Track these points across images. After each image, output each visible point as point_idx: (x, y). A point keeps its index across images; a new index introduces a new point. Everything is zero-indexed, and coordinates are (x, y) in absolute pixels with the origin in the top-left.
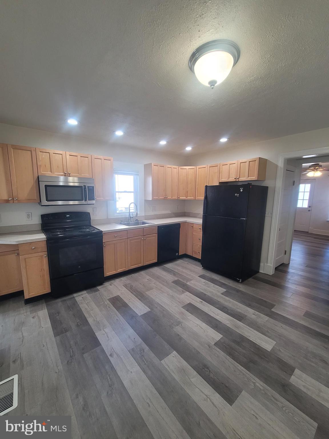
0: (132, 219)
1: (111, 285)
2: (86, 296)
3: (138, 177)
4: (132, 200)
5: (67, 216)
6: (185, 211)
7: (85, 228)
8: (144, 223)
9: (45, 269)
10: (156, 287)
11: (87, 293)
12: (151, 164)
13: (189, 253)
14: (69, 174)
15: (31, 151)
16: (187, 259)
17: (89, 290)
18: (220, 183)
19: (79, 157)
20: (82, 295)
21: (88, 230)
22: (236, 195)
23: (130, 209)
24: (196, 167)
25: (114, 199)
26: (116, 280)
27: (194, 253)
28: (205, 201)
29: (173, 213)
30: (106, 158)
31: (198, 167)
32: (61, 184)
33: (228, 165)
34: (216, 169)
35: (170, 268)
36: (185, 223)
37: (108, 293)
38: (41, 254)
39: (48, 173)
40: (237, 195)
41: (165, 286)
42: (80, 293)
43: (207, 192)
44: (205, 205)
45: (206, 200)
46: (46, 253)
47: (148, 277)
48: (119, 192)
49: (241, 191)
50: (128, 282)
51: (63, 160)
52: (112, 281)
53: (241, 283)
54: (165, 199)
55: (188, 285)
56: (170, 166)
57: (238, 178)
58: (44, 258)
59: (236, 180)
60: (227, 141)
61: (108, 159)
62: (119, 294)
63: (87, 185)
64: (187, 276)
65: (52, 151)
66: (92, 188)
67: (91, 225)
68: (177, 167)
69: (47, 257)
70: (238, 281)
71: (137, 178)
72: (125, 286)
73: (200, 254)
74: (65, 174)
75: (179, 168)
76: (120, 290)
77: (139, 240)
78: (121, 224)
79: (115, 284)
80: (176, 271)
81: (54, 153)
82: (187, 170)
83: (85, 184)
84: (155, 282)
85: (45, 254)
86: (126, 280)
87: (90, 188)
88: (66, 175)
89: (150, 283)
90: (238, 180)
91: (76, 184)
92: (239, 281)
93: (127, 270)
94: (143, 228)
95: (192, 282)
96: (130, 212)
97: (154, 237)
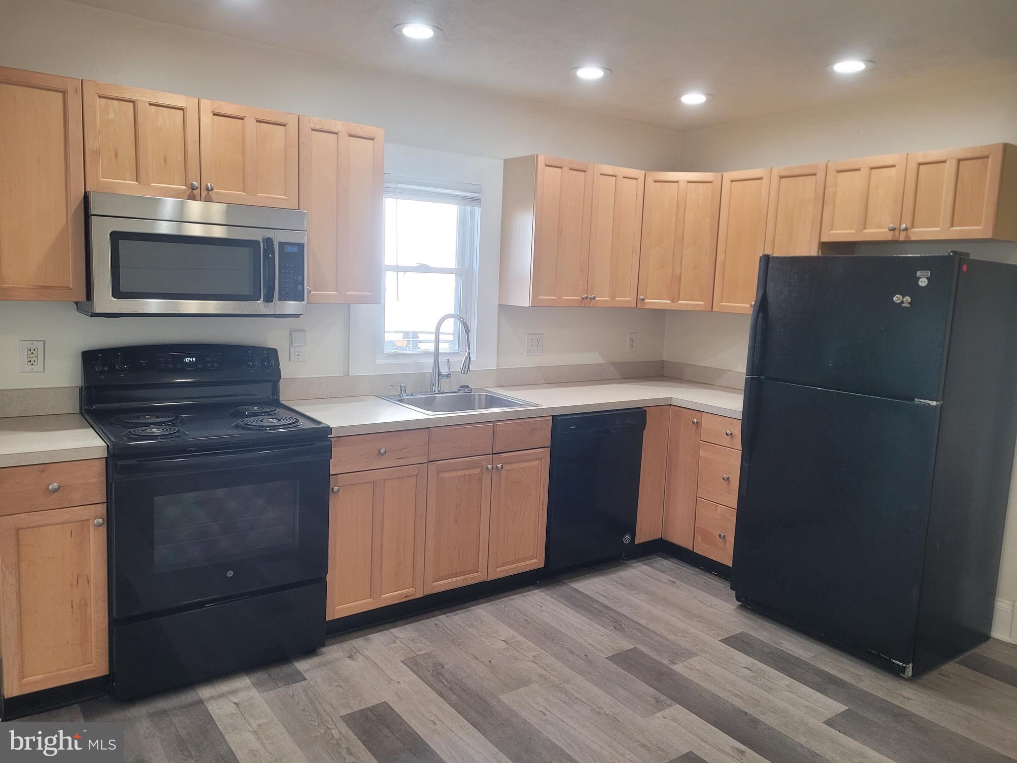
0: (444, 381)
1: (351, 657)
2: (252, 698)
3: (478, 211)
4: (449, 305)
5: (187, 360)
6: (664, 360)
7: (258, 414)
8: (492, 401)
9: (92, 579)
10: (540, 675)
11: (256, 685)
12: (534, 159)
13: (680, 537)
14: (208, 190)
15: (64, 93)
16: (667, 563)
17: (261, 675)
18: (824, 246)
19: (250, 123)
20: (233, 692)
21: (271, 421)
22: (897, 298)
23: (441, 337)
24: (719, 175)
25: (375, 296)
26: (372, 636)
27: (699, 538)
28: (760, 320)
29: (614, 363)
30: (357, 129)
31: (728, 176)
32: (164, 228)
33: (864, 172)
34: (809, 187)
35: (595, 596)
36: (665, 406)
37: (341, 690)
38: (82, 513)
39: (127, 185)
40: (902, 302)
41: (581, 673)
42: (224, 687)
43: (770, 286)
44: (758, 338)
45: (761, 315)
46: (102, 509)
47: (506, 632)
48: (397, 269)
49: (923, 282)
50: (424, 647)
51: (189, 131)
52: (358, 642)
53: (909, 680)
54: (587, 302)
55: (676, 674)
56: (608, 169)
57: (906, 229)
58: (92, 531)
59: (894, 234)
60: (864, 71)
61: (365, 135)
62: (386, 696)
63: (279, 237)
64: (672, 637)
65: (144, 96)
66: (295, 249)
67: (278, 400)
68: (639, 173)
69: (103, 530)
70: (897, 673)
71: (472, 215)
72: (413, 664)
73: (725, 542)
74: (193, 188)
75: (650, 179)
76: (390, 681)
77: (473, 471)
78: (399, 401)
79: (366, 653)
80: (624, 611)
81: (153, 101)
82: (683, 185)
83: (270, 234)
84: (535, 654)
85: (96, 515)
86: (413, 640)
87: (288, 249)
88: (197, 192)
89: (516, 659)
90: (907, 235)
91: (218, 232)
92: (903, 670)
93: (419, 595)
94: (493, 423)
95: (695, 661)
96: (437, 354)
97: (536, 463)
